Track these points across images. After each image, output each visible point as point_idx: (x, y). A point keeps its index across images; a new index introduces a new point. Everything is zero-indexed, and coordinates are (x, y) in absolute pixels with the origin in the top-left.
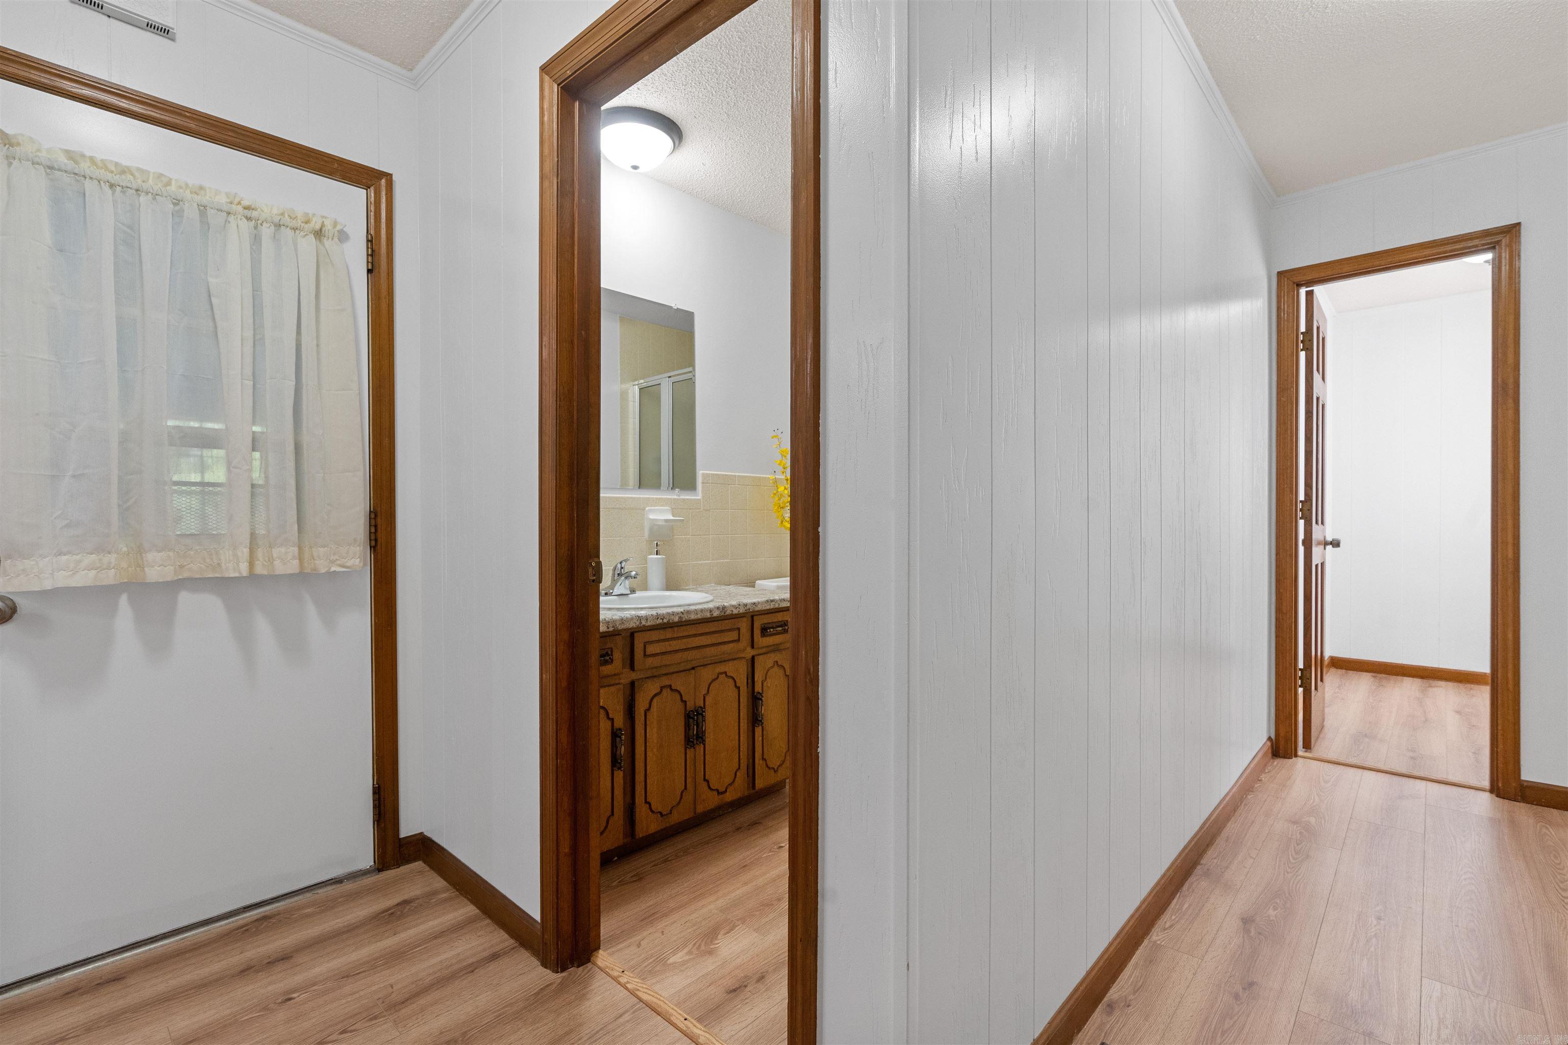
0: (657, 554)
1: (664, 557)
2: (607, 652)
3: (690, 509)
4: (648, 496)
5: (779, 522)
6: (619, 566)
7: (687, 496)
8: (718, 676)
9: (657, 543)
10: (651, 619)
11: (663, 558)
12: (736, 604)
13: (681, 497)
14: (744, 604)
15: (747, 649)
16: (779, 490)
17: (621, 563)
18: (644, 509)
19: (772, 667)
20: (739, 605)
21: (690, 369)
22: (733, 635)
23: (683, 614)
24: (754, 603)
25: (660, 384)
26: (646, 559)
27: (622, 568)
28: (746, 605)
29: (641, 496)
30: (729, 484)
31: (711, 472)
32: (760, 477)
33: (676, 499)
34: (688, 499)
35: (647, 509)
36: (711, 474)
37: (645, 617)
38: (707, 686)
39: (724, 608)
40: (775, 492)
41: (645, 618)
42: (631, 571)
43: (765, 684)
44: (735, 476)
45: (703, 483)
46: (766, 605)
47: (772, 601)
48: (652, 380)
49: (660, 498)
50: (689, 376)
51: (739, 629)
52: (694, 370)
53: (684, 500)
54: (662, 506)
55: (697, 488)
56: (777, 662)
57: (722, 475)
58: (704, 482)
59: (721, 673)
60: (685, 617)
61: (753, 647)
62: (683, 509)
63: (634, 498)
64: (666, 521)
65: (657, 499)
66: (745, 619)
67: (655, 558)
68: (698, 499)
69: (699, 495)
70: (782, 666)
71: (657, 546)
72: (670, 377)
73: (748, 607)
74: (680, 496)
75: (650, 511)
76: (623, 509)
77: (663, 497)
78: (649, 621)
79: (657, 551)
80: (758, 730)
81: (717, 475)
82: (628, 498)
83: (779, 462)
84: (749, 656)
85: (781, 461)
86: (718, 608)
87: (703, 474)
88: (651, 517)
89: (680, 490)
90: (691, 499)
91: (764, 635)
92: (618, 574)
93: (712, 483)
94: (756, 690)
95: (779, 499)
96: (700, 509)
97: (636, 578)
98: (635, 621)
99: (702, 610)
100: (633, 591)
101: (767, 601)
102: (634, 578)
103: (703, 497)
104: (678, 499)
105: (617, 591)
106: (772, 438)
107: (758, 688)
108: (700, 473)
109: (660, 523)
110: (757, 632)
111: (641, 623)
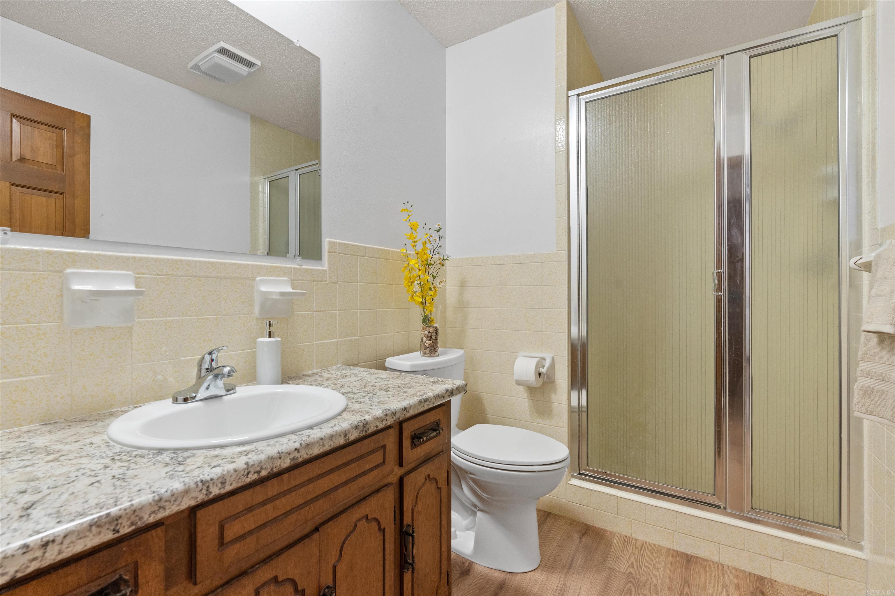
0: (270, 337)
1: (279, 339)
2: (120, 575)
3: (314, 281)
4: (260, 263)
5: (410, 297)
6: (208, 358)
7: (310, 266)
8: (356, 526)
9: (270, 323)
10: (232, 479)
11: (277, 341)
12: (382, 415)
13: (303, 267)
14: (393, 413)
15: (395, 470)
16: (411, 263)
17: (210, 353)
18: (254, 280)
19: (424, 484)
20: (387, 415)
21: (316, 162)
22: (378, 458)
23: (298, 452)
24: (405, 409)
25: (288, 176)
26: (255, 343)
27: (212, 360)
28: (394, 414)
29: (250, 263)
30: (358, 256)
31: (338, 241)
32: (389, 251)
33: (297, 268)
34: (311, 270)
35: (258, 279)
36: (339, 243)
37: (218, 479)
38: (339, 548)
39: (366, 424)
40: (406, 265)
41: (220, 480)
42: (225, 367)
43: (416, 510)
44: (365, 247)
45: (329, 252)
46: (419, 407)
47: (426, 400)
48: (281, 173)
49: (275, 267)
50: (315, 167)
51: (384, 447)
52: (319, 164)
53: (307, 270)
54: (279, 276)
55: (323, 258)
56: (429, 475)
57: (351, 245)
58: (331, 251)
59: (360, 520)
60: (304, 455)
61: (401, 465)
62: (305, 280)
63: (239, 265)
64: (283, 294)
65: (271, 267)
66: (392, 431)
67: (266, 342)
68: (323, 270)
69: (325, 265)
70: (435, 479)
71: (270, 325)
72: (297, 170)
73: (397, 416)
74: (301, 266)
75: (263, 281)
76: (221, 279)
77: (280, 265)
78: (228, 483)
79: (270, 332)
80: (407, 576)
81: (345, 244)
82: (230, 264)
83: (408, 235)
84: (394, 479)
85: (411, 235)
86: (357, 427)
87: (330, 242)
88: (264, 289)
89: (302, 258)
90: (315, 269)
91: (415, 445)
92: (207, 369)
93: (340, 253)
94: (405, 522)
95: (410, 273)
96: (327, 281)
97: (232, 376)
98: (194, 494)
99: (331, 437)
100: (230, 389)
101: (420, 402)
102: (229, 376)
103: (330, 268)
104: (299, 268)
105: (202, 393)
106: (401, 211)
107: (407, 520)
108: (326, 242)
109: (275, 297)
110: (407, 443)
111: (209, 492)
